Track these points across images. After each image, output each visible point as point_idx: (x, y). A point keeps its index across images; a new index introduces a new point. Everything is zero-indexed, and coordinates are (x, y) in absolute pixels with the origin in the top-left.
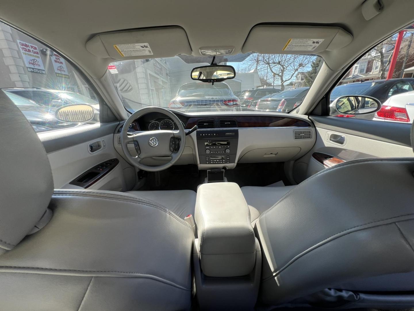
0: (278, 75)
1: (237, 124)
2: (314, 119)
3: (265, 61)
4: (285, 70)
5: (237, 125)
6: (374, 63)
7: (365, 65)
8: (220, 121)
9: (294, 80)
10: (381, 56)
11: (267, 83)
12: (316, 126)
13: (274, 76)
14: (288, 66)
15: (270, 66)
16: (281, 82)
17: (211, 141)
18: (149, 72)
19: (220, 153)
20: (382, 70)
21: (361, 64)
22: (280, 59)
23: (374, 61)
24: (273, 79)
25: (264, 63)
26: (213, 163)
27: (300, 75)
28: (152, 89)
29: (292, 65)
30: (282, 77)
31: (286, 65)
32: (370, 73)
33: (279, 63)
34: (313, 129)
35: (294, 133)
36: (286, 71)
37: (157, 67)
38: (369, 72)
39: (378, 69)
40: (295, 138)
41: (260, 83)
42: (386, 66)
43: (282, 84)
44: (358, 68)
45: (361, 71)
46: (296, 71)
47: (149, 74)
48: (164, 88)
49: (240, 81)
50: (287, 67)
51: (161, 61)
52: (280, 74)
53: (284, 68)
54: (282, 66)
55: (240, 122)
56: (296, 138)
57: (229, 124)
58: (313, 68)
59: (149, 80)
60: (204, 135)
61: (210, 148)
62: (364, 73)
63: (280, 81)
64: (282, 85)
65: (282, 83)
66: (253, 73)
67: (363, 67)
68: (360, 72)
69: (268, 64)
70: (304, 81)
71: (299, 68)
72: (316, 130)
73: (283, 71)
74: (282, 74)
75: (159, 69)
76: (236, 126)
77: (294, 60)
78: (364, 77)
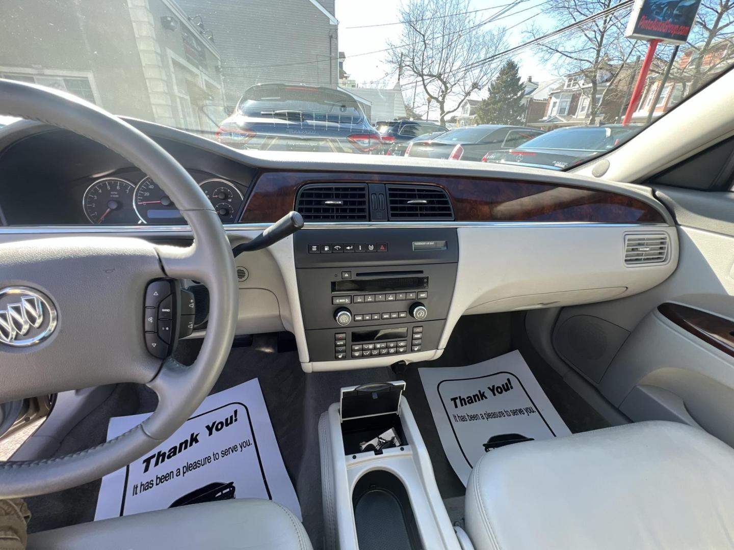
0: (437, 99)
1: (450, 205)
2: (671, 198)
3: (415, 70)
4: (448, 91)
5: (452, 212)
6: (580, 101)
7: (567, 101)
8: (388, 192)
9: (459, 114)
10: (594, 90)
11: (415, 114)
12: (679, 222)
13: (429, 102)
14: (455, 84)
15: (423, 80)
16: (441, 115)
17: (358, 275)
18: (171, 54)
19: (390, 318)
20: (592, 113)
21: (561, 98)
22: (442, 69)
23: (581, 97)
24: (427, 106)
25: (413, 73)
26: (362, 357)
27: (468, 106)
28: (181, 96)
29: (461, 83)
30: (442, 104)
31: (452, 80)
32: (574, 117)
33: (439, 76)
34: (671, 232)
35: (627, 242)
36: (450, 94)
37: (193, 47)
38: (571, 115)
39: (585, 112)
40: (626, 261)
41: (404, 112)
42: (598, 107)
43: (443, 118)
44: (557, 104)
45: (561, 111)
46: (467, 96)
47: (172, 59)
48: (210, 98)
49: (369, 104)
50: (452, 86)
51: (201, 33)
52: (440, 99)
53: (446, 88)
54: (445, 83)
55: (461, 201)
56: (631, 260)
57: (421, 207)
58: (490, 94)
59: (173, 75)
60: (326, 249)
61: (352, 301)
62: (565, 114)
63: (439, 111)
64: (442, 120)
65: (443, 115)
66: (394, 92)
67: (564, 104)
68: (559, 114)
69: (422, 75)
70: (475, 117)
71: (472, 90)
72: (680, 234)
73: (444, 93)
74: (443, 99)
75: (196, 52)
76: (450, 215)
77: (465, 74)
78: (565, 121)
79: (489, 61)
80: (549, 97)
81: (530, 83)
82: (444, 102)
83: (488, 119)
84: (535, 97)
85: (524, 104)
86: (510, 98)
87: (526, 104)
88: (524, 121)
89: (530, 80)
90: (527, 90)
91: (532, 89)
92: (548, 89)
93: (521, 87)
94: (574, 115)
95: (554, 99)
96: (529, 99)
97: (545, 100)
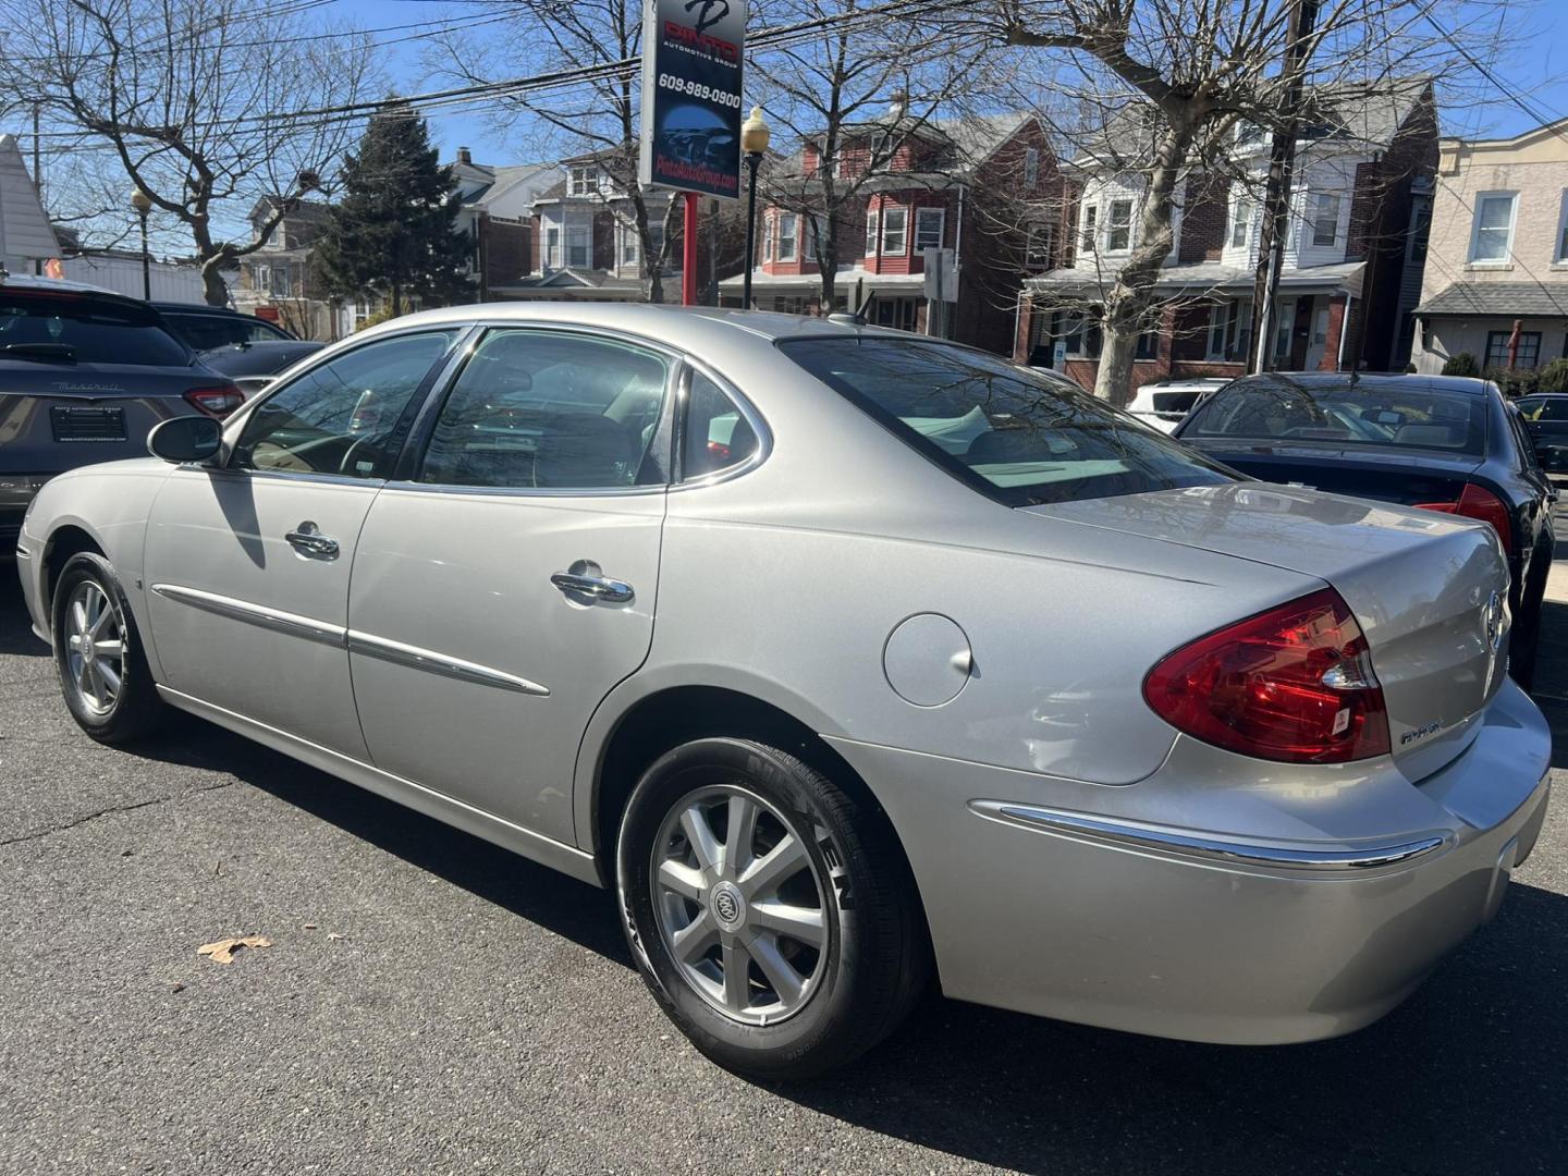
0: (176, 207)
4: (214, 186)
6: (615, 234)
7: (584, 231)
10: (636, 209)
15: (121, 148)
20: (649, 269)
21: (567, 221)
23: (616, 224)
30: (199, 223)
32: (610, 273)
33: (171, 136)
36: (220, 193)
38: (604, 270)
39: (636, 264)
42: (663, 258)
43: (211, 271)
44: (560, 240)
45: (575, 257)
52: (190, 208)
53: (207, 176)
54: (198, 161)
62: (588, 267)
64: (211, 278)
65: (210, 262)
67: (578, 238)
68: (573, 262)
69: (114, 130)
73: (203, 193)
74: (202, 208)
78: (591, 286)
79: (340, 119)
80: (531, 214)
81: (468, 167)
82: (206, 219)
83: (361, 268)
84: (493, 211)
85: (465, 232)
86: (418, 210)
87: (470, 231)
88: (476, 277)
89: (466, 158)
90: (466, 187)
91: (478, 187)
92: (523, 191)
93: (446, 180)
94: (612, 268)
95: (546, 225)
96: (477, 216)
97: (523, 219)
